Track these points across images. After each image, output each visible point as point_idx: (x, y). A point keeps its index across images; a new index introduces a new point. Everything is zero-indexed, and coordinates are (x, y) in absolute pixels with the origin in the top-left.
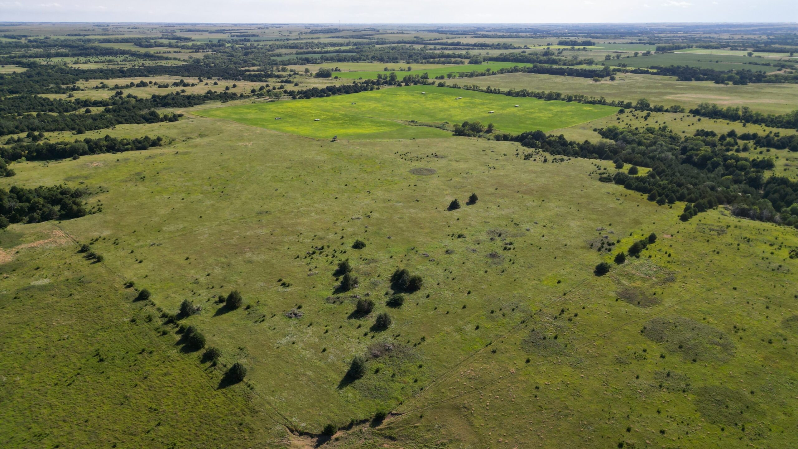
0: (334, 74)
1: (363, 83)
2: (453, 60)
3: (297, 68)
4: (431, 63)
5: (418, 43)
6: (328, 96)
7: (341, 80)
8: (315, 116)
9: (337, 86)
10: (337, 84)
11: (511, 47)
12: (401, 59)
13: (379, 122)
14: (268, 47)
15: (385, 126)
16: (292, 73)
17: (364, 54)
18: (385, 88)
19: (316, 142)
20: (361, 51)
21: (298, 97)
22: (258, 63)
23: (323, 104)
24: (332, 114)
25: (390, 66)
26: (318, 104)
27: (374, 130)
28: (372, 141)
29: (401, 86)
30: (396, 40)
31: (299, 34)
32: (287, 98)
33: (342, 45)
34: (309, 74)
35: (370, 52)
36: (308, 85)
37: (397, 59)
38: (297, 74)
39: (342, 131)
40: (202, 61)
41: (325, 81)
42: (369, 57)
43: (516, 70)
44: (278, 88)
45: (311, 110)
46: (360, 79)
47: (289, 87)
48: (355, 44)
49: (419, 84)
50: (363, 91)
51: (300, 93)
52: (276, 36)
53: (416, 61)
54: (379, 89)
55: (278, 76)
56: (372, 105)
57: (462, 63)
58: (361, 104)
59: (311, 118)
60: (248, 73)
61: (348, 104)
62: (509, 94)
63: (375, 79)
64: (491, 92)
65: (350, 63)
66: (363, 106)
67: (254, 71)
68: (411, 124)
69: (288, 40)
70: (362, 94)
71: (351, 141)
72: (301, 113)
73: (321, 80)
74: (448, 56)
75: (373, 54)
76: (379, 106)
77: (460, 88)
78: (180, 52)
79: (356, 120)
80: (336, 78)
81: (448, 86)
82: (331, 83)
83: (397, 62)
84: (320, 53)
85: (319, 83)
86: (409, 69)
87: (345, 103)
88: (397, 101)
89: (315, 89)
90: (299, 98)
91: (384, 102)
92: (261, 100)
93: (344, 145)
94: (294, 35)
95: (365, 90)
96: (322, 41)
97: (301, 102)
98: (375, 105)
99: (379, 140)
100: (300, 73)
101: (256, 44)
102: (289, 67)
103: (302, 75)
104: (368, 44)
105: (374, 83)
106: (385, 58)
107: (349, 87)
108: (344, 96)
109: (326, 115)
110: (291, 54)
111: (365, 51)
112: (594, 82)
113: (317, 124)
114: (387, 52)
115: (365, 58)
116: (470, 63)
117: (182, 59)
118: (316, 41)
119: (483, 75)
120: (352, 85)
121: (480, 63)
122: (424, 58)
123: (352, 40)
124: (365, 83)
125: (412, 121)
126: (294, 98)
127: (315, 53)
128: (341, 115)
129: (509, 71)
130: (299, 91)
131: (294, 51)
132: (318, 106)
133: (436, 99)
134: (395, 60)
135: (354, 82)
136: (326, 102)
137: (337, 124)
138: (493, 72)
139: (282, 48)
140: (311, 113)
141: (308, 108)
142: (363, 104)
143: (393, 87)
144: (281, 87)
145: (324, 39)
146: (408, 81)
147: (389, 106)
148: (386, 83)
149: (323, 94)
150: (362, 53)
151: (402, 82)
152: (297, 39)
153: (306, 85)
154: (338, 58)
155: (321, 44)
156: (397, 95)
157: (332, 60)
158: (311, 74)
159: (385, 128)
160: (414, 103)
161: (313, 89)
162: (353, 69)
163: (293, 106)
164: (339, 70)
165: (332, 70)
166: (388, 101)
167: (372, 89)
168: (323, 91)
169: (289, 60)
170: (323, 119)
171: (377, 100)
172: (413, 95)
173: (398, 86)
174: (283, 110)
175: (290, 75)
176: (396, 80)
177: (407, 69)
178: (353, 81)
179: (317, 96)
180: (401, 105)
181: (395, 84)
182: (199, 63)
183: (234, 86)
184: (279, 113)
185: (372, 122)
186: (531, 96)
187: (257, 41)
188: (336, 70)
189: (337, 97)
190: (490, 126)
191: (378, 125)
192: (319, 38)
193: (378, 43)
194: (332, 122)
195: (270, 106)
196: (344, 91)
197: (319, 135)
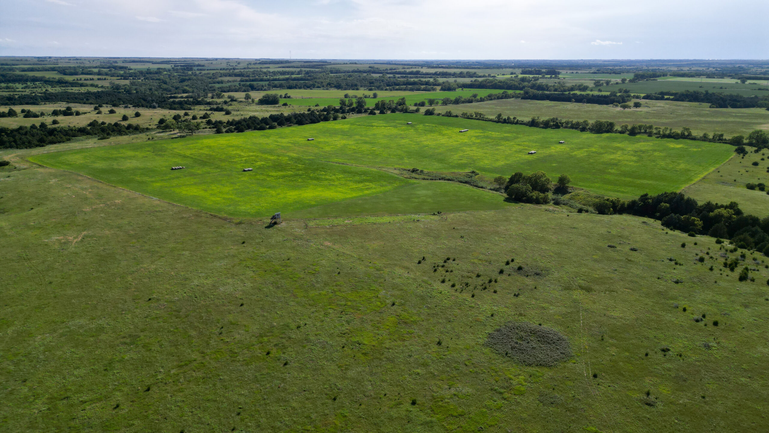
0: (282, 101)
1: (322, 111)
2: (423, 87)
3: (236, 95)
4: (397, 90)
5: (374, 72)
6: (272, 128)
7: (291, 107)
8: (246, 162)
9: (286, 114)
10: (286, 112)
11: (475, 75)
12: (361, 86)
13: (356, 173)
14: (211, 75)
15: (370, 181)
16: (228, 100)
17: (318, 80)
18: (353, 117)
19: (234, 230)
20: (315, 78)
21: (224, 130)
22: (190, 90)
23: (263, 140)
24: (275, 157)
25: (351, 93)
26: (255, 140)
27: (353, 190)
28: (357, 221)
29: (375, 114)
30: (351, 70)
31: (248, 64)
32: (209, 132)
33: (293, 73)
34: (250, 100)
35: (325, 79)
36: (245, 113)
37: (356, 85)
38: (236, 101)
39: (292, 195)
40: (122, 87)
41: (270, 109)
42: (324, 84)
43: (506, 97)
44: (201, 118)
45: (242, 151)
46: (317, 105)
47: (217, 116)
48: (307, 73)
49: (397, 112)
50: (322, 120)
51: (229, 123)
52: (224, 66)
53: (379, 88)
54: (345, 118)
55: (209, 104)
56: (339, 142)
57: (434, 90)
58: (322, 140)
59: (239, 166)
60: (172, 100)
61: (302, 141)
62: (533, 124)
63: (338, 106)
64: (505, 122)
65: (302, 90)
66: (325, 143)
67: (182, 97)
68: (414, 175)
69: (234, 69)
70: (322, 125)
71: (311, 224)
72: (223, 157)
73: (264, 107)
74: (414, 83)
75: (328, 81)
76: (350, 143)
77: (457, 116)
78: (105, 79)
79: (317, 169)
80: (285, 105)
81: (439, 115)
82: (277, 111)
83: (357, 89)
84: (268, 80)
85: (262, 111)
86: (375, 96)
87: (297, 139)
88: (374, 135)
89: (253, 119)
90: (227, 132)
91: (357, 137)
92: (165, 135)
93: (296, 238)
94: (242, 66)
95: (326, 119)
96: (271, 70)
97: (227, 138)
98: (344, 142)
99: (372, 219)
100: (240, 100)
101: (198, 72)
102: (226, 94)
103: (241, 102)
104: (320, 73)
105: (336, 111)
106: (343, 84)
107: (303, 115)
108: (295, 129)
109: (266, 160)
110: (234, 81)
111: (319, 78)
112: (622, 109)
113: (245, 178)
114: (344, 79)
115: (319, 85)
116: (442, 89)
117: (100, 86)
118: (265, 70)
119: (470, 101)
120: (306, 112)
121: (454, 89)
122: (388, 85)
123: (303, 69)
124: (324, 110)
125: (414, 171)
126: (219, 132)
127: (262, 80)
128: (291, 159)
129: (499, 98)
130: (228, 122)
131: (239, 79)
132: (254, 144)
133: (431, 131)
134: (354, 87)
135: (309, 110)
136: (268, 137)
137: (284, 177)
138: (481, 98)
139: (226, 76)
140: (240, 156)
141: (238, 147)
142: (326, 140)
143: (363, 115)
144: (204, 117)
145: (273, 68)
146: (382, 108)
147: (366, 143)
148: (353, 110)
149: (264, 125)
150: (315, 80)
151: (374, 109)
152: (245, 68)
153: (242, 113)
154: (288, 85)
155: (270, 72)
156: (372, 126)
157: (281, 87)
158: (253, 101)
159: (371, 185)
160: (403, 138)
161: (250, 118)
162: (305, 96)
163: (212, 144)
164: (289, 97)
165: (281, 96)
166: (362, 136)
167: (335, 119)
168: (264, 121)
169: (230, 86)
170: (260, 168)
171: (344, 133)
172: (395, 127)
173: (370, 114)
174: (193, 152)
175: (225, 102)
176: (366, 107)
177: (372, 96)
178: (308, 108)
179: (256, 129)
180: (384, 141)
181: (366, 111)
182: (118, 89)
183: (137, 115)
184: (185, 157)
185: (344, 172)
186: (566, 127)
187: (201, 70)
188: (285, 97)
189: (286, 130)
190: (562, 181)
191: (357, 178)
192: (269, 68)
193: (332, 72)
194: (274, 174)
195: (175, 145)
196: (295, 121)
197: (243, 208)
